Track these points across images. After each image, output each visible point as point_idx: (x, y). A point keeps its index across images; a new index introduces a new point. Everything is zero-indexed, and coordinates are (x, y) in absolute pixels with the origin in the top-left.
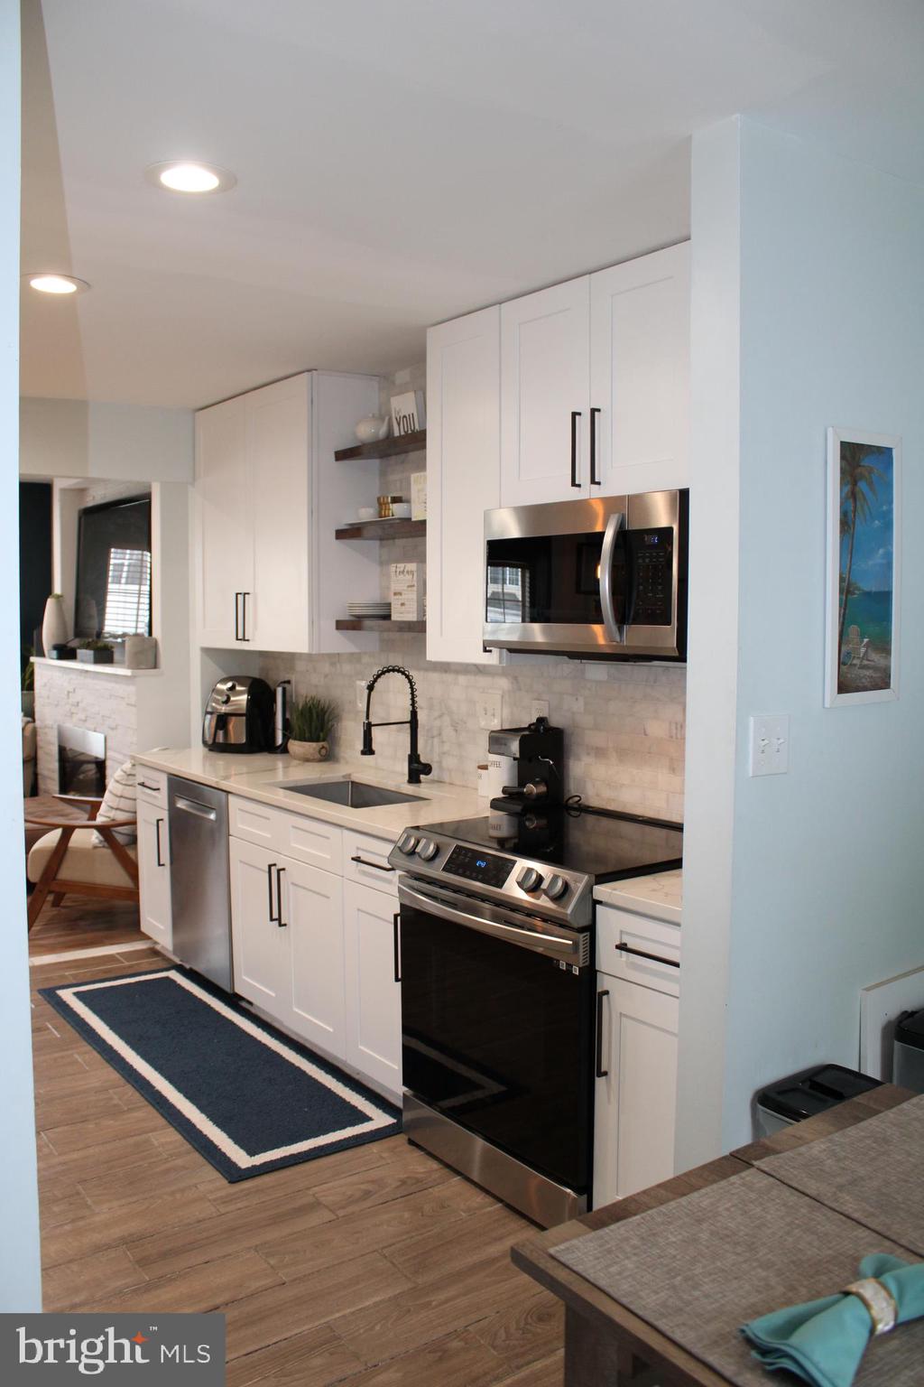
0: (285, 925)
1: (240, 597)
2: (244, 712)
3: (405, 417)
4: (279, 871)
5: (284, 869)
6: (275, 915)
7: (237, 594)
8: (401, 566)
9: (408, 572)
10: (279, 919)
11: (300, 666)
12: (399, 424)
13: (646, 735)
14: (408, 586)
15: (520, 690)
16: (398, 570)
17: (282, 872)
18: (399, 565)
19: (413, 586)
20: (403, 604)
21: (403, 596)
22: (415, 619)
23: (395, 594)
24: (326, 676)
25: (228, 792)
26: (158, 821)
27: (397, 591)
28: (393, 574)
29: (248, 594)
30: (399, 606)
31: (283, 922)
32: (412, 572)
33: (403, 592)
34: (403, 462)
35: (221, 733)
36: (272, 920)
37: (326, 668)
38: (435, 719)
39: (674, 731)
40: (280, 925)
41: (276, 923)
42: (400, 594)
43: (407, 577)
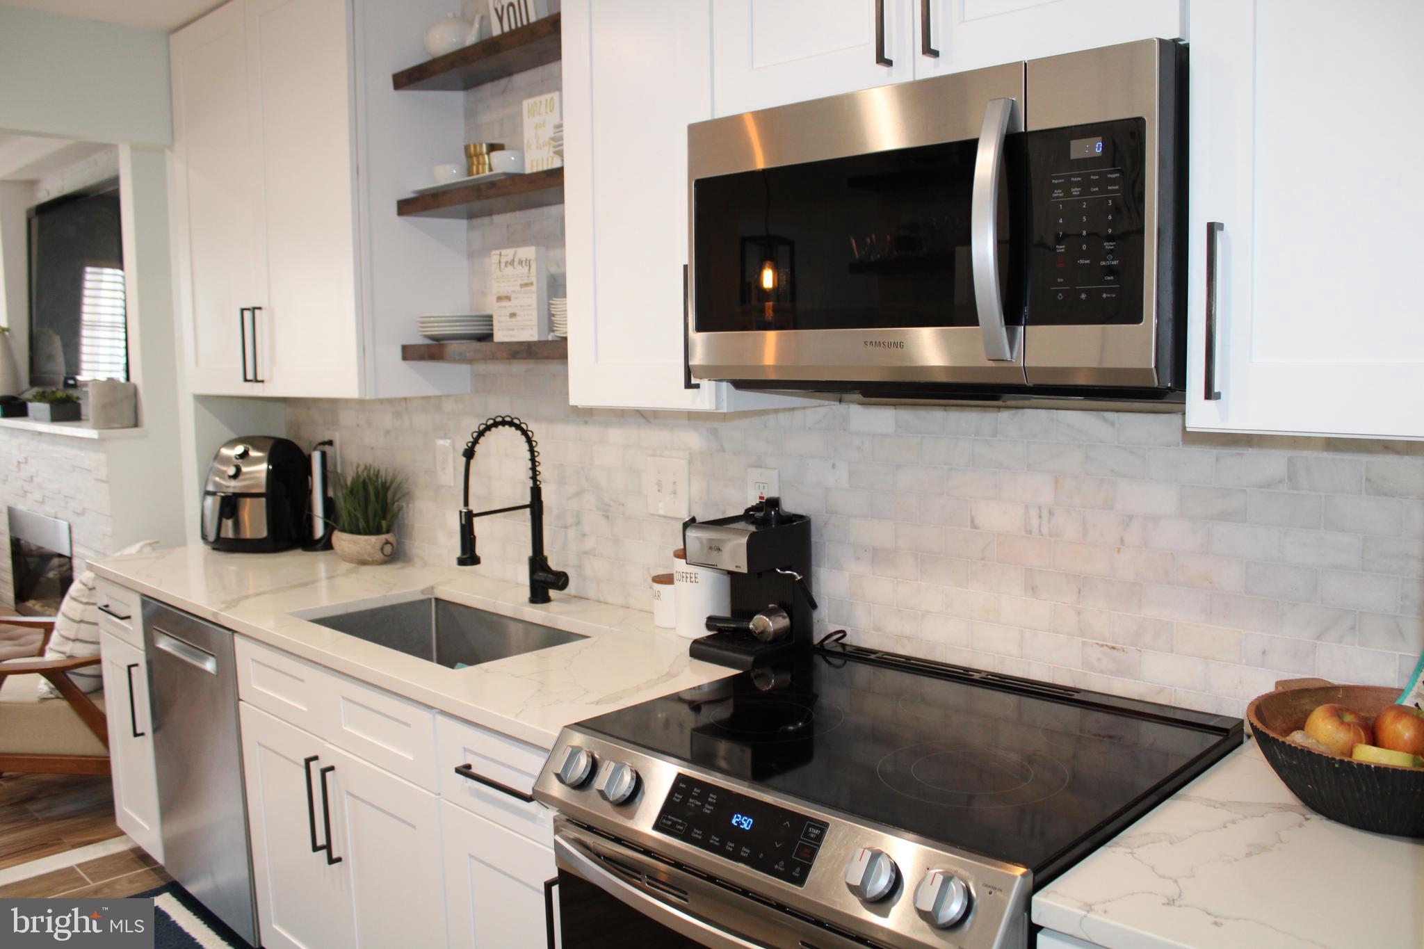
0: (339, 860)
1: (247, 315)
2: (263, 490)
4: (324, 771)
5: (332, 768)
6: (321, 841)
7: (243, 310)
8: (508, 253)
9: (521, 262)
10: (328, 847)
11: (347, 418)
12: (500, 18)
13: (974, 526)
14: (522, 286)
15: (723, 450)
16: (503, 260)
17: (328, 774)
18: (504, 252)
19: (531, 284)
20: (513, 315)
21: (514, 302)
22: (535, 338)
23: (500, 299)
25: (234, 632)
26: (130, 667)
27: (501, 294)
28: (493, 267)
29: (260, 308)
30: (508, 319)
31: (335, 855)
32: (528, 262)
33: (513, 296)
34: (504, 92)
35: (229, 523)
36: (316, 848)
37: (387, 421)
38: (569, 498)
39: (1035, 522)
40: (332, 861)
41: (324, 853)
42: (508, 298)
43: (519, 270)
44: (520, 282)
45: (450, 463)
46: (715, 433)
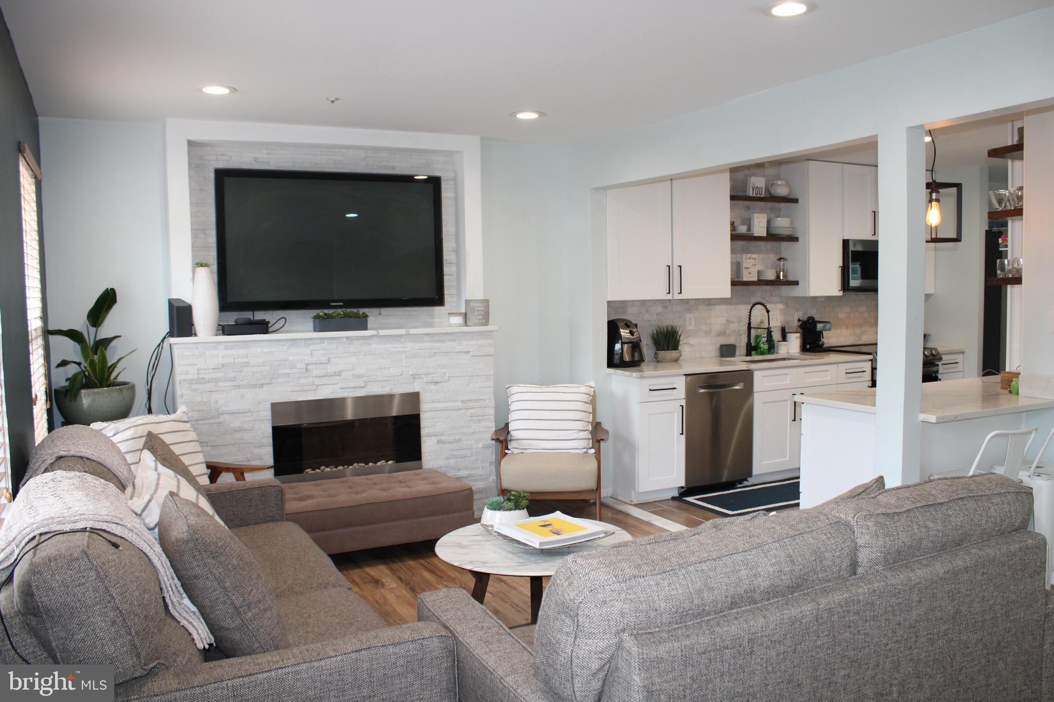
3: (757, 187)
8: (749, 255)
9: (753, 258)
12: (753, 190)
15: (789, 308)
18: (748, 255)
19: (756, 265)
20: (750, 273)
21: (750, 270)
22: (756, 280)
23: (746, 268)
24: (658, 314)
25: (753, 370)
28: (744, 259)
30: (746, 274)
32: (755, 259)
33: (750, 268)
37: (659, 309)
42: (748, 268)
43: (752, 261)
44: (752, 264)
45: (693, 322)
46: (787, 304)
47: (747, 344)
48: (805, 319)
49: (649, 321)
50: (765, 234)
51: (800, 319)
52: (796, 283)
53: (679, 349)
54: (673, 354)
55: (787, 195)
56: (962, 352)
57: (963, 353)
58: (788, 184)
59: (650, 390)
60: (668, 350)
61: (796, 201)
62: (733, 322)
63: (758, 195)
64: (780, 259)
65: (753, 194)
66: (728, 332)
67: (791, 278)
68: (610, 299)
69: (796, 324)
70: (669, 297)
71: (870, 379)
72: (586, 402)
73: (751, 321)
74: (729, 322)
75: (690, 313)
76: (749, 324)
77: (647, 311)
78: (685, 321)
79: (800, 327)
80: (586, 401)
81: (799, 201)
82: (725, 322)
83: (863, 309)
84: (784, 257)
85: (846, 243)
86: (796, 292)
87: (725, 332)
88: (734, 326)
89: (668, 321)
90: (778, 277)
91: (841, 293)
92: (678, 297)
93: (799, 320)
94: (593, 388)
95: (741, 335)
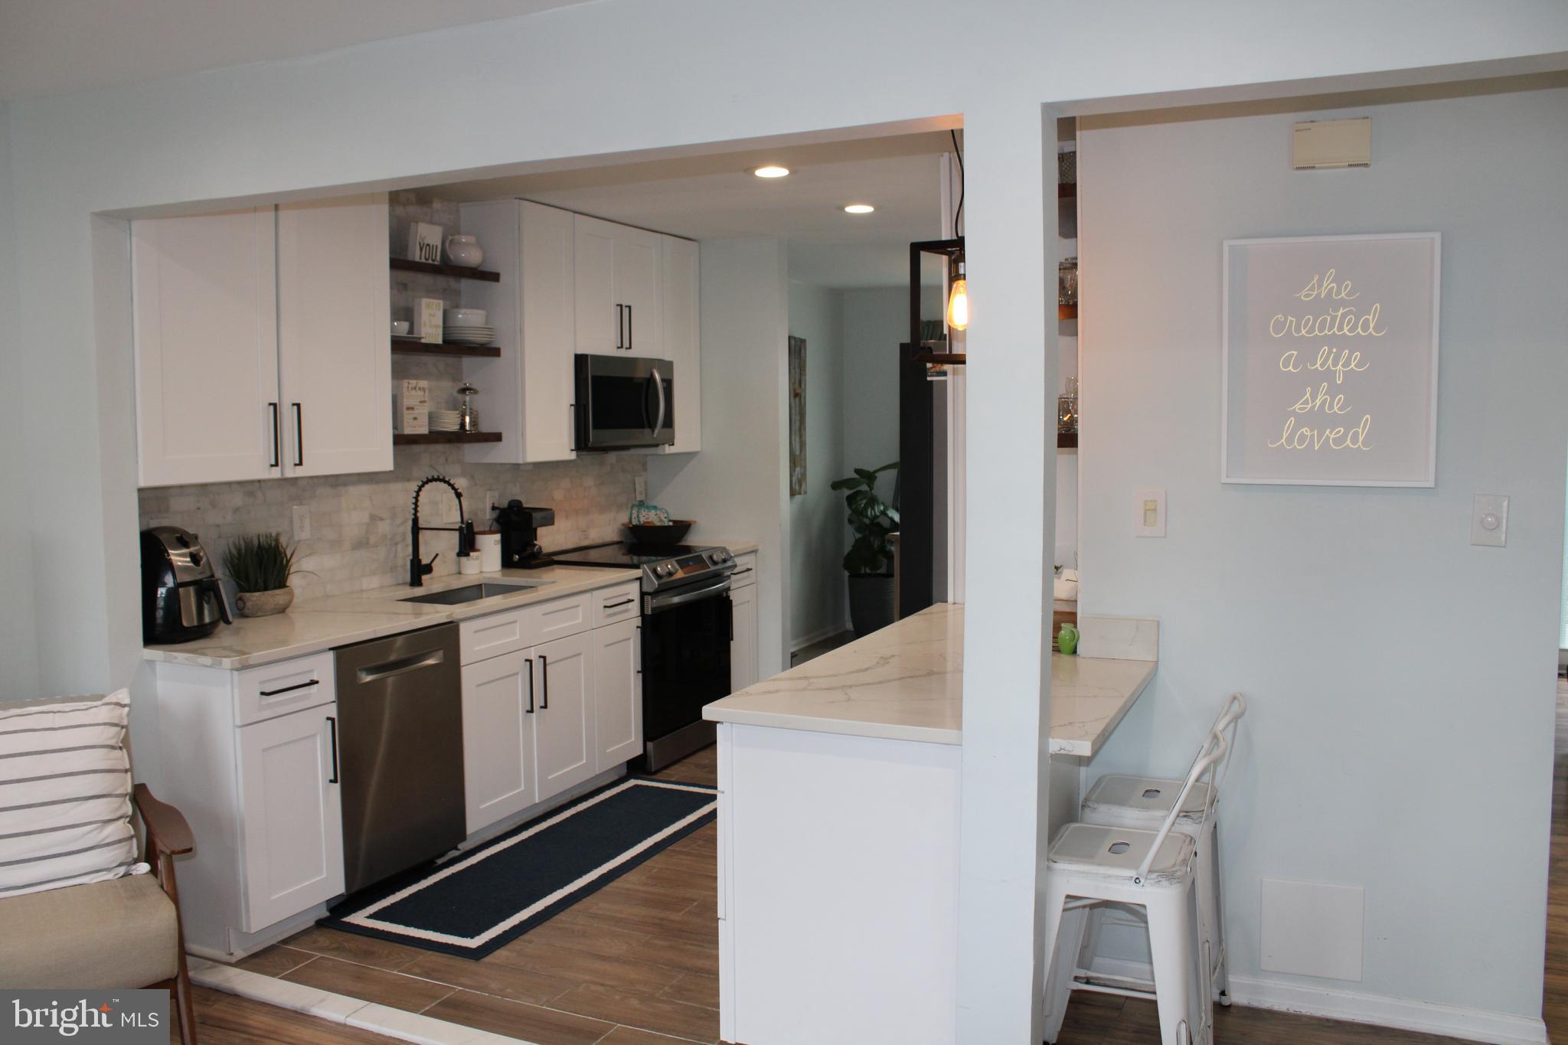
3: (428, 245)
8: (413, 382)
9: (420, 389)
12: (421, 249)
14: (421, 401)
16: (410, 386)
18: (411, 381)
19: (426, 402)
20: (415, 419)
21: (416, 411)
22: (428, 432)
23: (408, 409)
24: (237, 510)
27: (410, 406)
28: (405, 390)
30: (412, 421)
32: (424, 389)
33: (416, 407)
37: (238, 499)
42: (412, 409)
43: (420, 393)
44: (419, 400)
45: (307, 522)
46: (472, 477)
47: (412, 562)
48: (504, 504)
49: (218, 526)
50: (440, 341)
51: (496, 505)
52: (497, 437)
53: (288, 584)
54: (276, 597)
55: (479, 266)
56: (752, 552)
57: (755, 552)
58: (479, 244)
59: (263, 693)
60: (266, 589)
61: (495, 277)
62: (381, 519)
63: (430, 261)
64: (464, 391)
65: (421, 258)
66: (372, 540)
67: (485, 427)
68: (142, 484)
69: (489, 515)
70: (276, 473)
71: (639, 614)
72: (113, 747)
73: (418, 514)
74: (374, 518)
75: (301, 504)
76: (415, 521)
77: (213, 505)
78: (291, 522)
79: (497, 520)
80: (112, 742)
81: (502, 278)
82: (366, 519)
83: (589, 482)
84: (473, 387)
85: (581, 361)
86: (497, 454)
87: (368, 538)
88: (384, 527)
89: (260, 525)
90: (463, 425)
91: (573, 456)
92: (291, 472)
93: (494, 508)
94: (124, 706)
95: (396, 544)
